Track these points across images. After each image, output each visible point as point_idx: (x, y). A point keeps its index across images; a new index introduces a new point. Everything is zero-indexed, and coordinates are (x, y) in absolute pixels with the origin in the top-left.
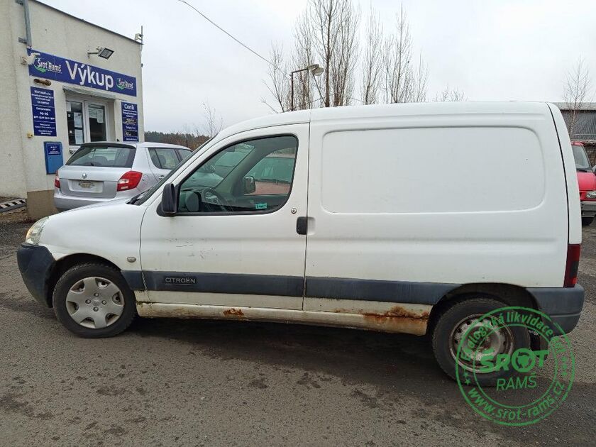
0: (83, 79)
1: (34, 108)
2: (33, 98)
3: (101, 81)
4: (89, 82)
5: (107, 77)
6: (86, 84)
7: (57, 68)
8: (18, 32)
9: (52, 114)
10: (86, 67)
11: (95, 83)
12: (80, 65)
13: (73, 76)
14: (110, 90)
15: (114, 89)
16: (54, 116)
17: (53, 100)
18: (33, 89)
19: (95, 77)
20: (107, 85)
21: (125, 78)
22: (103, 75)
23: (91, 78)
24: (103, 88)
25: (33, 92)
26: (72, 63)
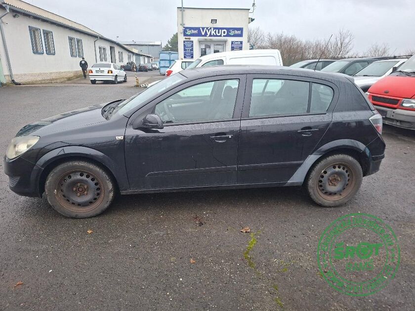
0: (209, 34)
1: (184, 48)
2: (184, 45)
3: (219, 33)
4: (212, 34)
5: (223, 31)
6: (210, 35)
7: (196, 32)
8: (180, 22)
9: (192, 50)
10: (211, 28)
11: (215, 34)
12: (207, 28)
13: (203, 34)
14: (224, 36)
15: (228, 35)
16: (193, 51)
17: (193, 45)
18: (184, 41)
19: (215, 32)
20: (223, 34)
21: (234, 29)
22: (220, 30)
23: (213, 32)
24: (221, 36)
25: (184, 42)
26: (203, 29)
